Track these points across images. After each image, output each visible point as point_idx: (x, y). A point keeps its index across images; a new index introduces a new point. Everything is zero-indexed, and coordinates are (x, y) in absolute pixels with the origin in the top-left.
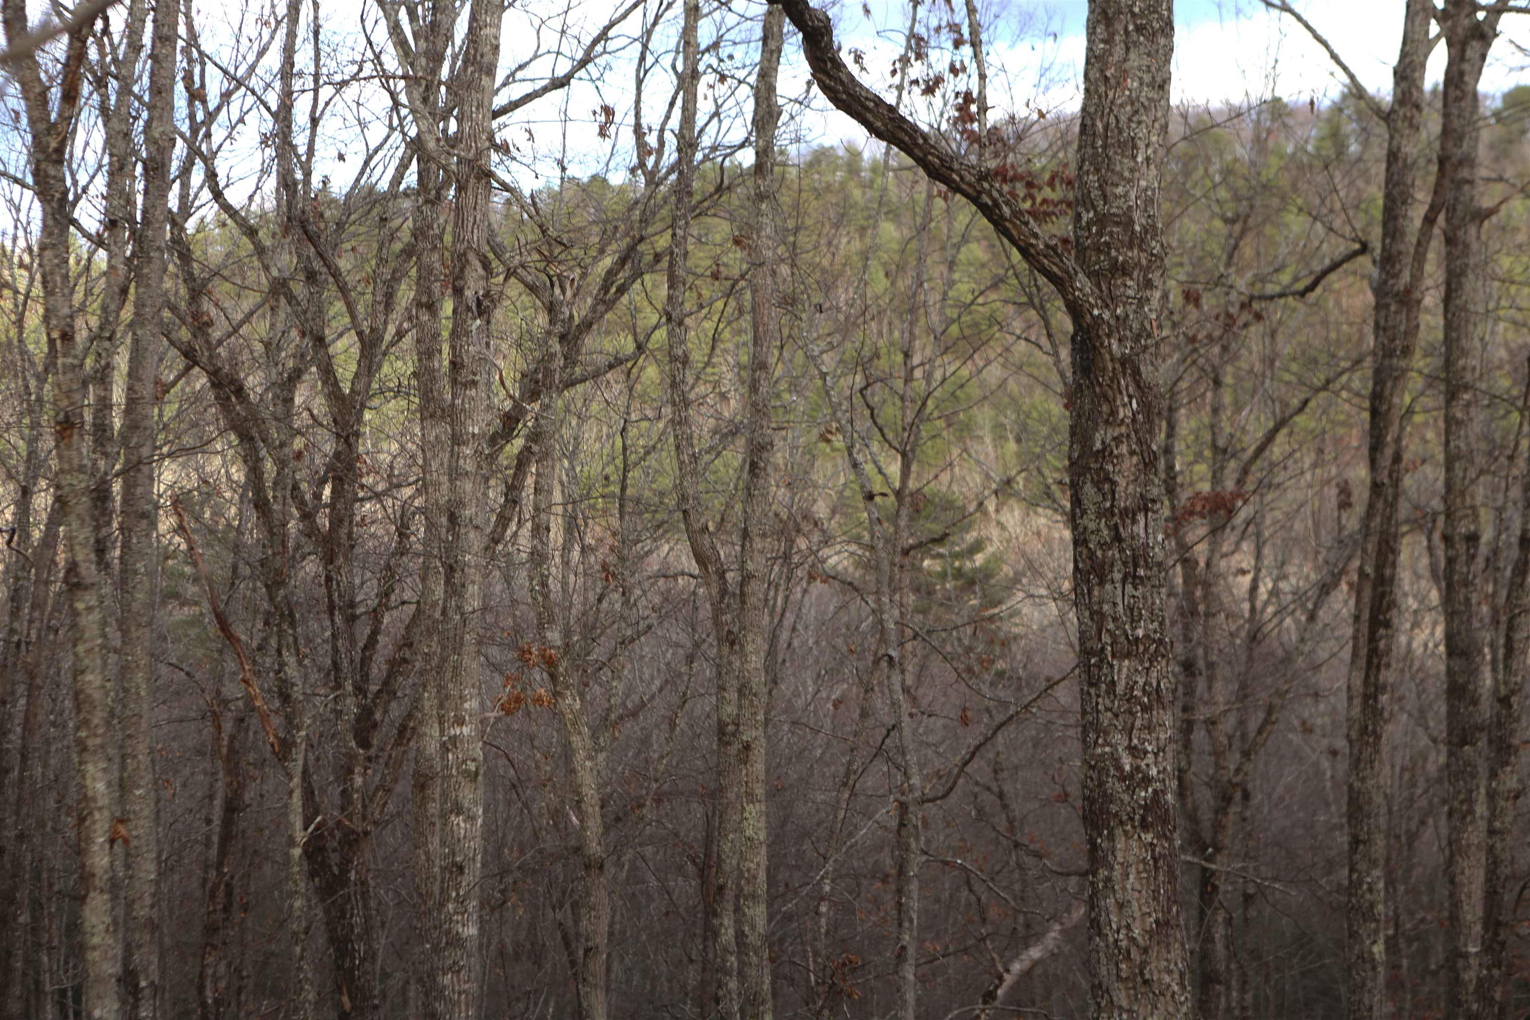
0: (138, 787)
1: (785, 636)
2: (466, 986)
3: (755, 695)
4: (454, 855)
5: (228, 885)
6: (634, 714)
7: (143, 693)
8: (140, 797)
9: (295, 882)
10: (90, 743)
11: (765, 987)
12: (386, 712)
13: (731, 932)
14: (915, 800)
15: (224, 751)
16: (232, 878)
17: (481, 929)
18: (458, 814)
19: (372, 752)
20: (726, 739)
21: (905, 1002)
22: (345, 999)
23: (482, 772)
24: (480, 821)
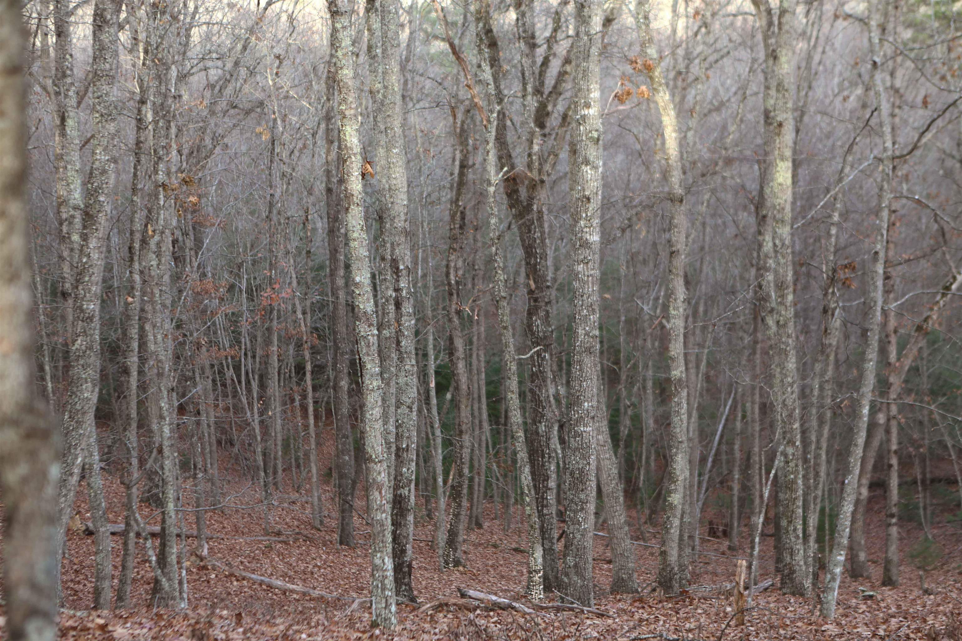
0: (395, 147)
1: (817, 58)
2: (592, 272)
3: (786, 90)
4: (584, 191)
5: (462, 213)
6: (718, 109)
7: (396, 89)
8: (396, 154)
9: (491, 208)
10: (347, 113)
11: (789, 278)
12: (555, 106)
13: (770, 244)
14: (888, 157)
15: (458, 130)
16: (465, 208)
17: (601, 237)
18: (586, 165)
19: (547, 131)
20: (770, 121)
21: (876, 287)
22: (532, 282)
23: (601, 138)
24: (600, 170)
